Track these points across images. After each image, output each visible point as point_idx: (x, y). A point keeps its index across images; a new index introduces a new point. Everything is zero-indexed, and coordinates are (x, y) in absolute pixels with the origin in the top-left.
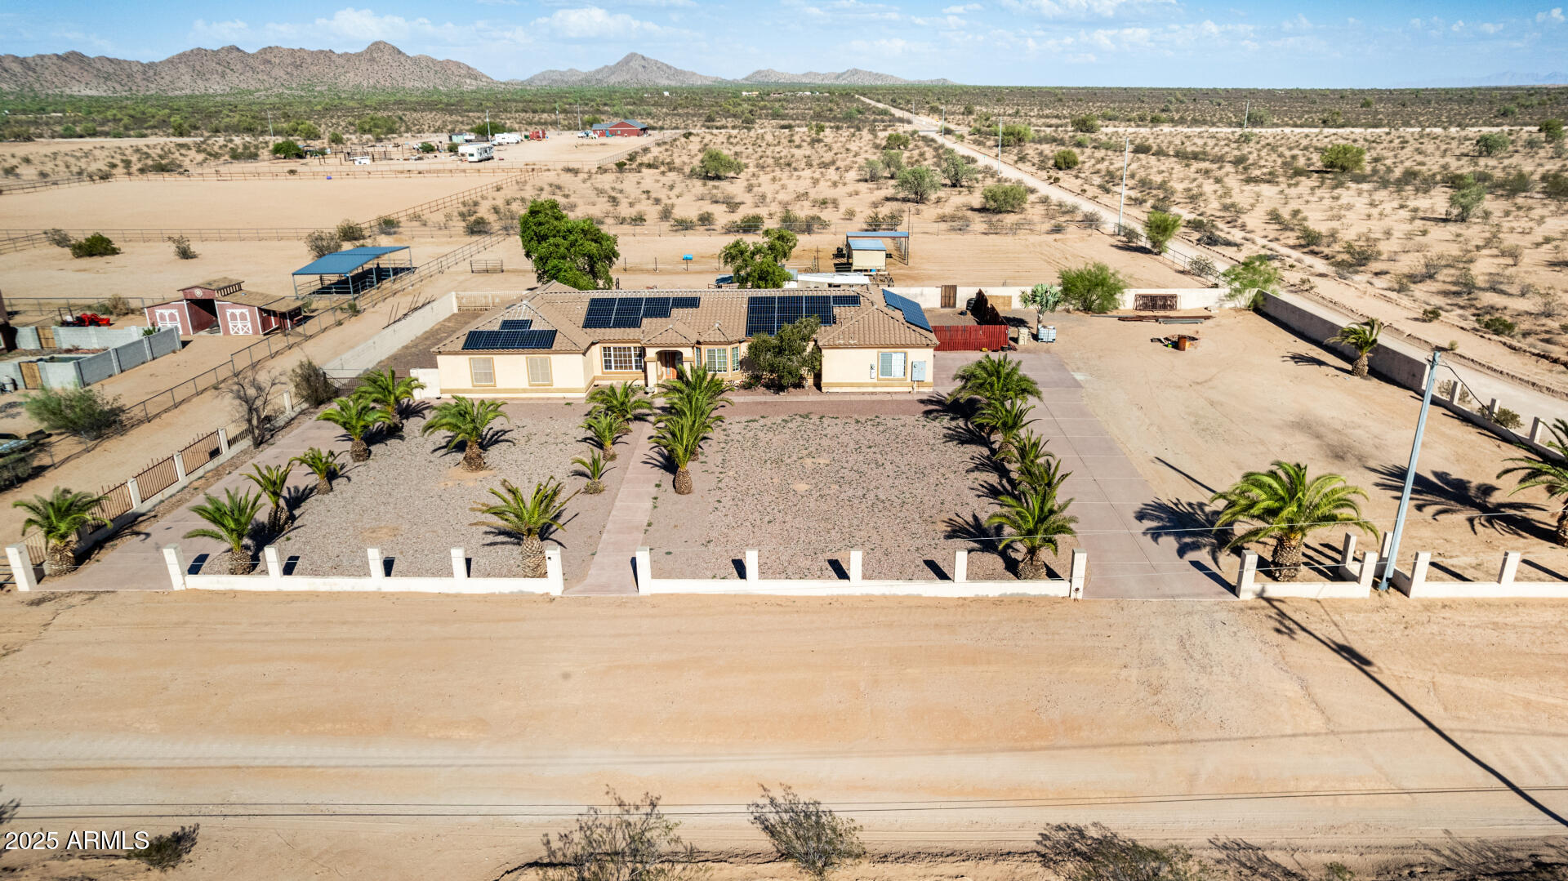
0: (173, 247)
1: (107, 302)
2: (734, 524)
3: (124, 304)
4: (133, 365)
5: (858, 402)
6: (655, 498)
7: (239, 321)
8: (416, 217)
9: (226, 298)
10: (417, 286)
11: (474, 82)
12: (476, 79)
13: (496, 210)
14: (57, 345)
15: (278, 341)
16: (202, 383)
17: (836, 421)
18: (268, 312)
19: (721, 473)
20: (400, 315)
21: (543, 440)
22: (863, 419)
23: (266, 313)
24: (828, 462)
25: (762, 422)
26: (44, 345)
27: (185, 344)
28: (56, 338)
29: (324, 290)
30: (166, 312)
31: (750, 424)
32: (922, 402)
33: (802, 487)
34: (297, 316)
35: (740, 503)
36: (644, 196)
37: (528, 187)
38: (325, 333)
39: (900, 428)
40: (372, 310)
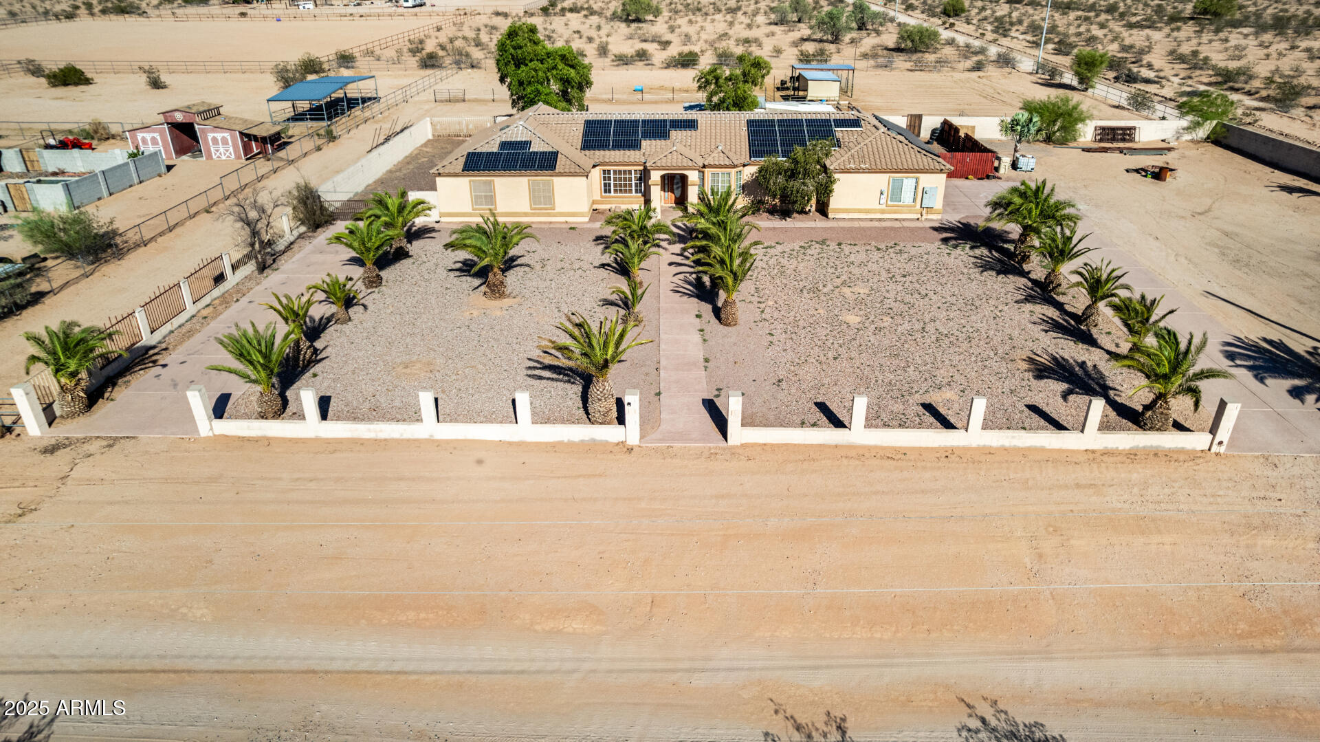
0: (143, 78)
1: (87, 127)
2: (798, 361)
3: (104, 128)
4: (121, 188)
5: (870, 229)
6: (702, 330)
7: (221, 145)
8: (369, 53)
9: (207, 122)
10: (386, 114)
13: (443, 48)
14: (43, 169)
15: (262, 166)
16: (194, 206)
17: (857, 248)
18: (248, 136)
19: (759, 302)
20: (381, 140)
21: (559, 267)
22: (882, 246)
23: (247, 138)
24: (867, 292)
25: (779, 248)
26: (30, 168)
27: (169, 168)
28: (41, 160)
29: (298, 117)
30: (148, 136)
31: (768, 250)
32: (935, 229)
33: (853, 319)
34: (276, 142)
35: (793, 336)
36: (576, 36)
37: (466, 28)
38: (306, 158)
39: (926, 256)
40: (347, 136)
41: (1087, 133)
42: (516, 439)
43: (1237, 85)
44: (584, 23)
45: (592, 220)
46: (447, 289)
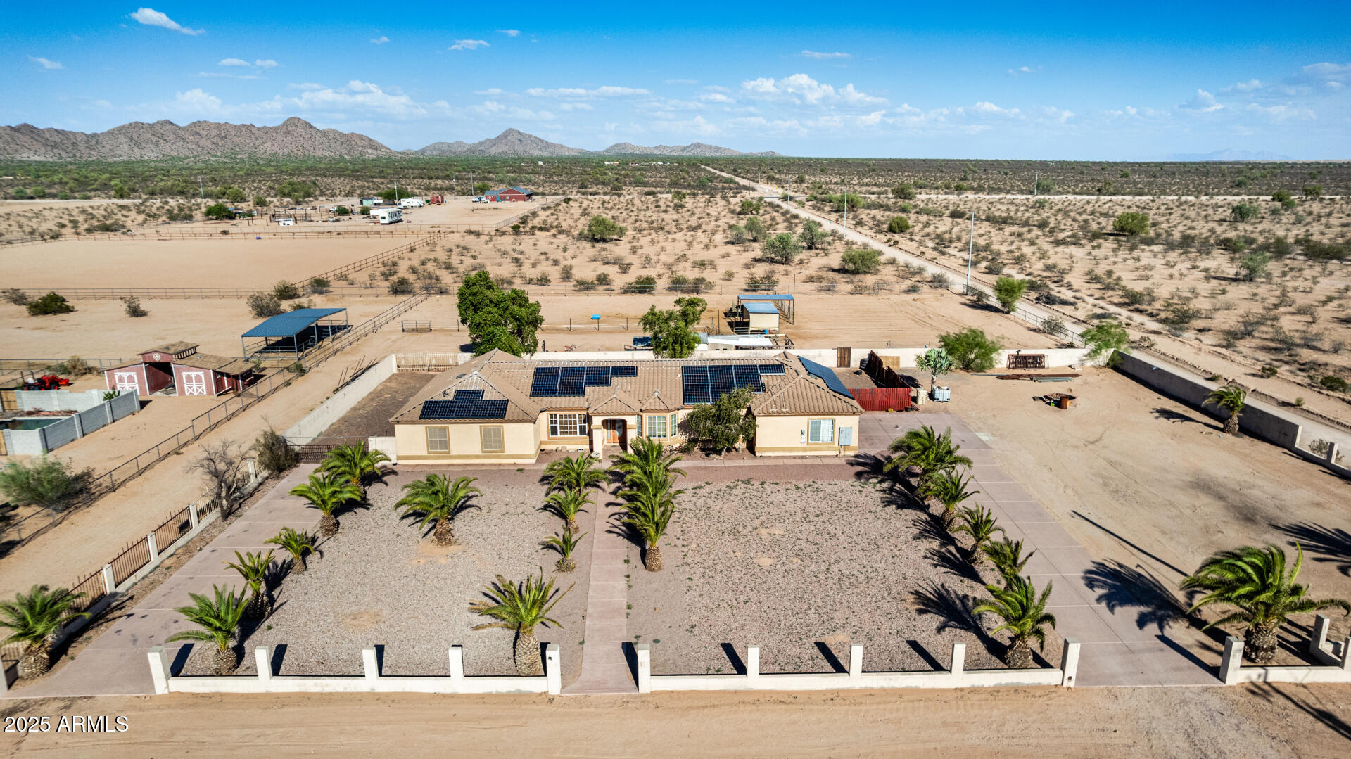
0: (124, 307)
1: (66, 364)
2: (711, 605)
3: (82, 364)
4: (94, 428)
5: (792, 466)
6: (628, 576)
7: (194, 383)
8: (343, 277)
9: (183, 361)
10: (354, 345)
11: (375, 152)
12: (376, 149)
13: (414, 271)
14: (19, 408)
15: (235, 404)
16: (164, 450)
17: (778, 487)
18: (222, 374)
19: (684, 546)
20: (348, 379)
21: (504, 511)
22: (802, 485)
23: (219, 376)
24: (782, 533)
25: (708, 488)
26: (6, 407)
27: (143, 404)
28: (18, 401)
29: (270, 348)
30: (125, 375)
31: (697, 491)
32: (852, 464)
33: (766, 561)
34: (251, 377)
35: (711, 580)
36: (543, 257)
37: (438, 248)
38: (276, 394)
39: (839, 494)
40: (316, 369)
41: (1002, 361)
42: (449, 691)
43: (1141, 307)
44: (551, 243)
45: (539, 461)
46: (398, 535)
